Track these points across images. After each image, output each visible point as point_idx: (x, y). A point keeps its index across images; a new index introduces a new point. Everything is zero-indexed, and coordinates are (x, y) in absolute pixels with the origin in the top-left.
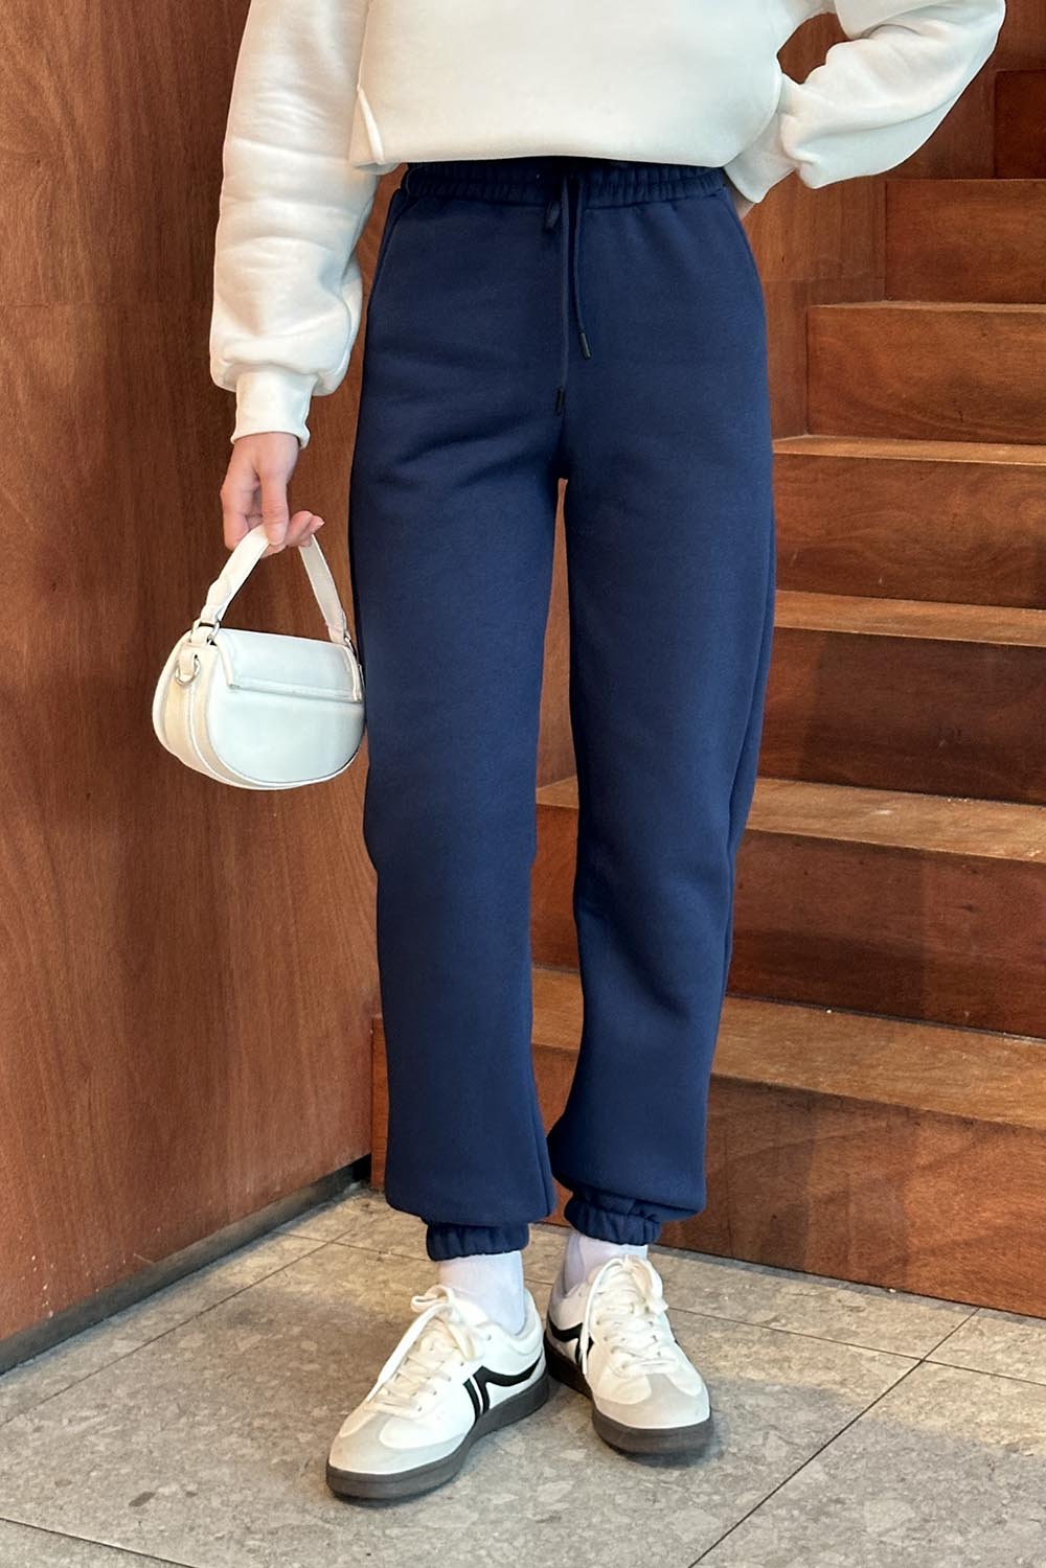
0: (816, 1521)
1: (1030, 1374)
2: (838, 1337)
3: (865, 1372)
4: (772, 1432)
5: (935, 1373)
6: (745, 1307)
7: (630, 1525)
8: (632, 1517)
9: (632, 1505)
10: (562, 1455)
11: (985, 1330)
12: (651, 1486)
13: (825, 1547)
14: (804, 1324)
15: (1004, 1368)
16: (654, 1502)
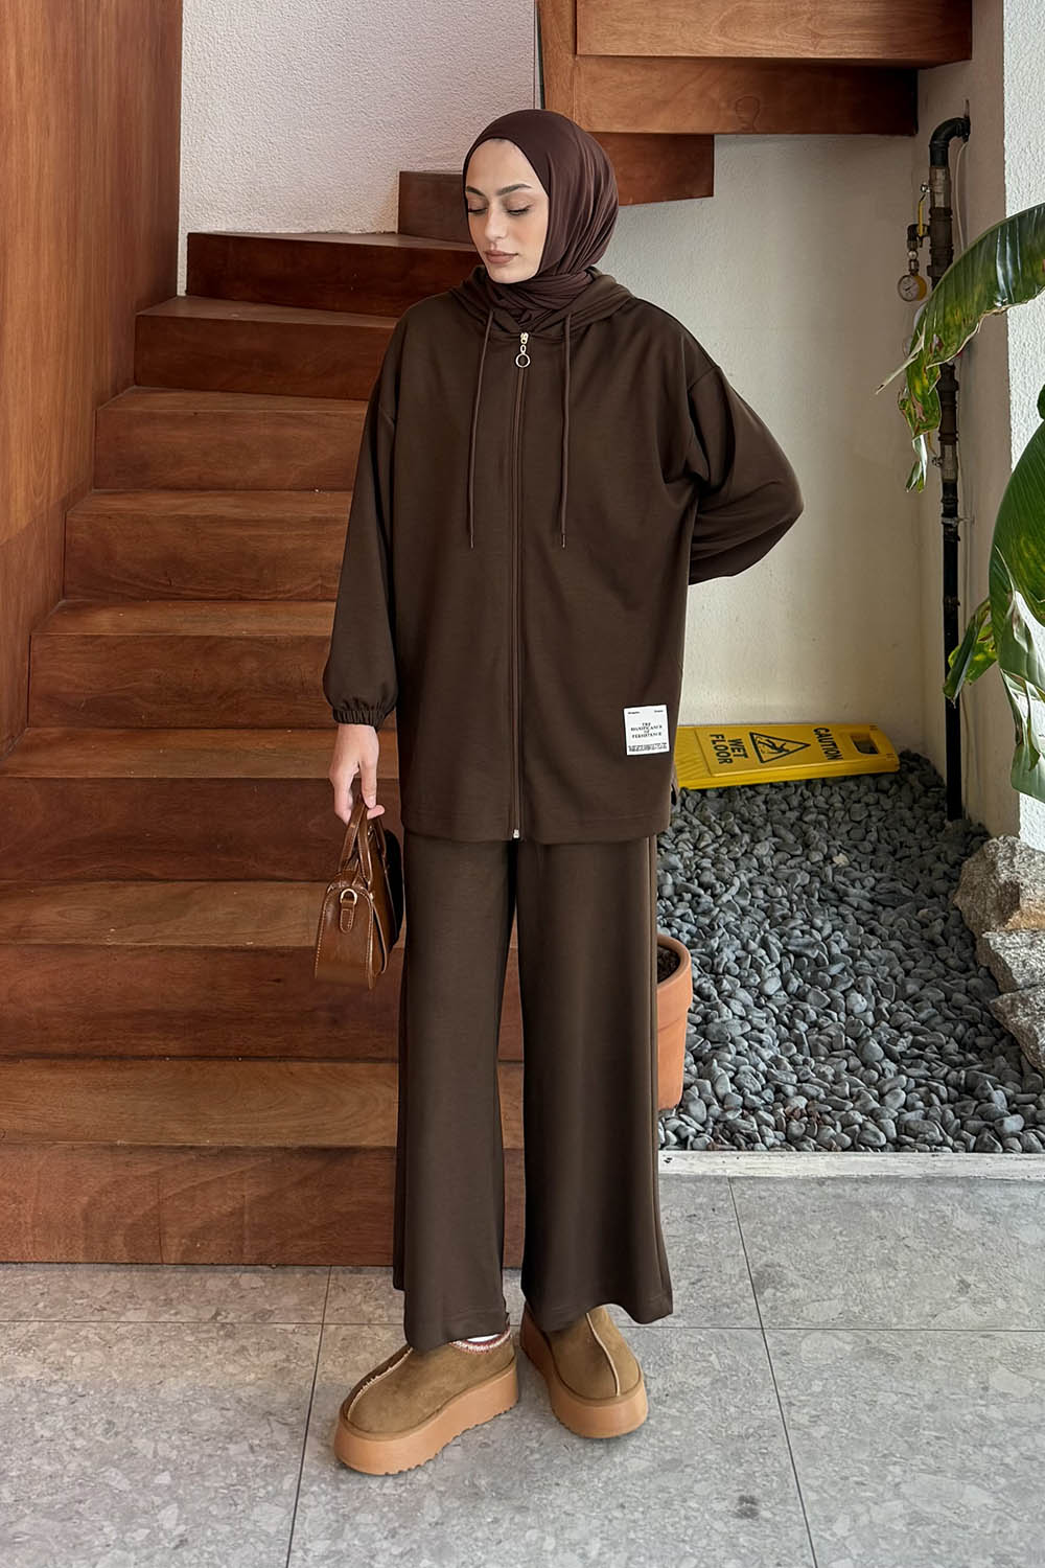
0: (338, 1489)
1: (389, 1317)
2: (263, 1316)
3: (296, 1346)
4: (271, 1418)
5: (335, 1334)
6: (195, 1307)
7: (231, 1532)
8: (230, 1524)
9: (224, 1513)
10: (156, 1481)
11: (344, 1286)
12: (226, 1491)
13: (356, 1510)
14: (240, 1313)
15: (371, 1316)
16: (236, 1505)
